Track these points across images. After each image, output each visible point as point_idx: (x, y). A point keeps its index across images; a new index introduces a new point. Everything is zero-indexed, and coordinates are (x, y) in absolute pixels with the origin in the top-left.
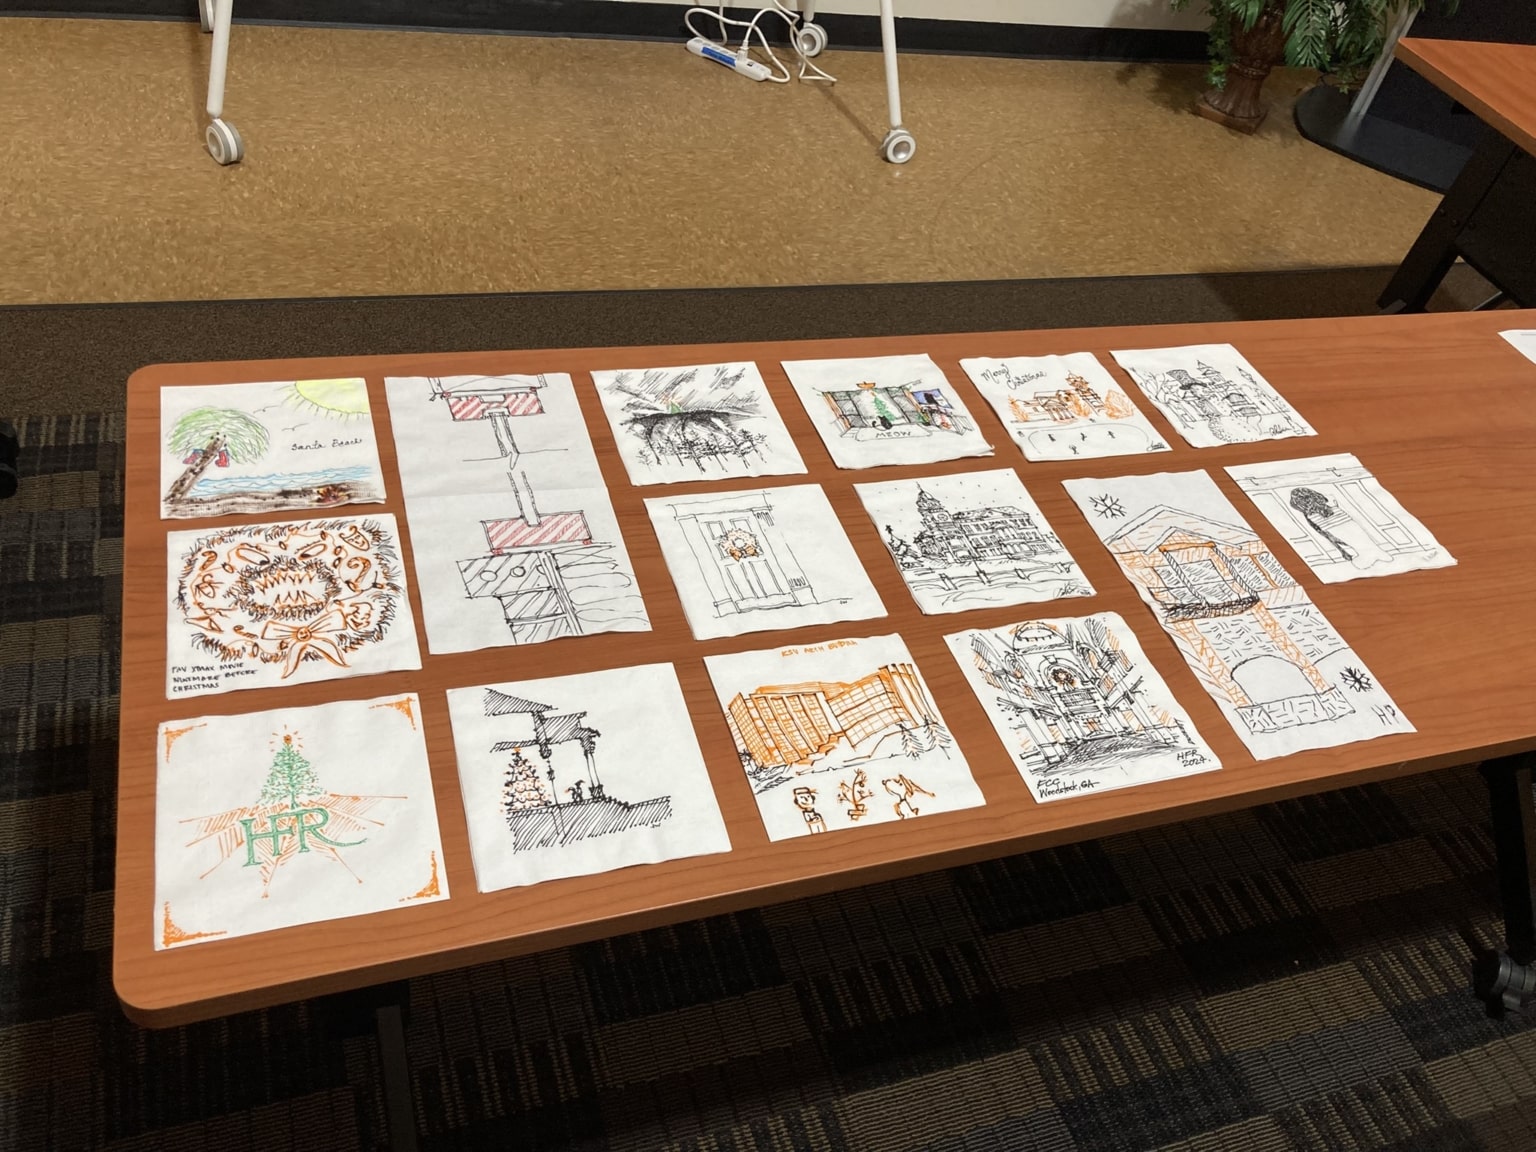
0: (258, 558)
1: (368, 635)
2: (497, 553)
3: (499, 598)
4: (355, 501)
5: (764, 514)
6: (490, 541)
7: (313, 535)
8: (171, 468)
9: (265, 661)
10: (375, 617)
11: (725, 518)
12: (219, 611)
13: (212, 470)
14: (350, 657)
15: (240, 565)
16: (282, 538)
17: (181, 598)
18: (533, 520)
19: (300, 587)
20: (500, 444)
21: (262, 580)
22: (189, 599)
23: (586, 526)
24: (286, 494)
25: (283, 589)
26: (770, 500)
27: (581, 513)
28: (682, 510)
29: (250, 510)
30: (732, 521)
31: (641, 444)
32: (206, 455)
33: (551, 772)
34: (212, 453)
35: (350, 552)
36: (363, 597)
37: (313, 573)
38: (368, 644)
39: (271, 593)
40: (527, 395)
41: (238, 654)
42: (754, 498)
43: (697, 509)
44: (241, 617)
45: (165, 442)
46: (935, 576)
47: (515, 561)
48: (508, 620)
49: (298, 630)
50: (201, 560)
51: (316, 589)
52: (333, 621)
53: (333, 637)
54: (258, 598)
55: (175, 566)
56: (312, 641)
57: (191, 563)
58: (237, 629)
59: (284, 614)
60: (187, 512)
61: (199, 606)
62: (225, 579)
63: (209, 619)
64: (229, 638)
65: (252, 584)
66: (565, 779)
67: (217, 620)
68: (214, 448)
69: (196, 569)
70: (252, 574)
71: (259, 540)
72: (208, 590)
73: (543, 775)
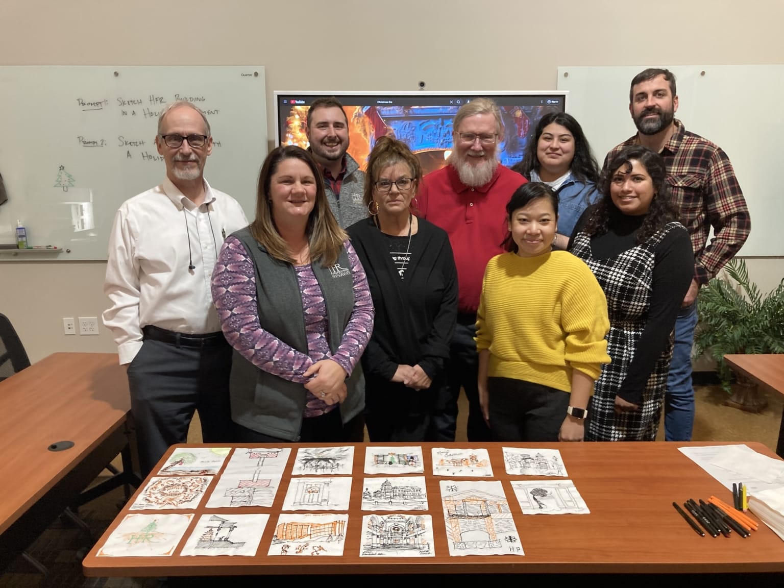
0: (171, 483)
1: (188, 501)
2: (239, 487)
3: (233, 497)
4: (208, 473)
5: (328, 484)
6: (240, 484)
8: (167, 464)
9: (158, 504)
10: (192, 497)
11: (313, 485)
12: (154, 494)
13: (177, 466)
14: (179, 505)
15: (166, 484)
16: (181, 480)
17: (147, 490)
18: (255, 481)
19: (177, 490)
20: (258, 464)
21: (169, 488)
22: (148, 491)
23: (270, 483)
24: (192, 471)
25: (172, 490)
26: (332, 480)
27: (271, 480)
28: (301, 481)
29: (180, 474)
30: (316, 485)
31: (301, 465)
32: (178, 462)
33: (217, 534)
34: (180, 462)
35: (196, 484)
36: (192, 493)
37: (183, 487)
38: (186, 503)
39: (169, 491)
40: (275, 453)
41: (152, 502)
42: (327, 480)
43: (307, 481)
44: (159, 496)
45: (170, 458)
46: (374, 501)
47: (243, 489)
48: (231, 502)
49: (170, 499)
50: (157, 483)
51: (181, 490)
52: (181, 497)
53: (178, 501)
54: (165, 492)
55: (150, 484)
56: (173, 501)
57: (154, 483)
58: (156, 497)
59: (169, 495)
60: (164, 474)
61: (150, 492)
62: (160, 487)
63: (150, 495)
64: (152, 499)
65: (166, 489)
66: (220, 536)
67: (152, 495)
68: (181, 461)
69: (155, 485)
70: (168, 487)
71: (175, 480)
72: (154, 489)
73: (214, 534)
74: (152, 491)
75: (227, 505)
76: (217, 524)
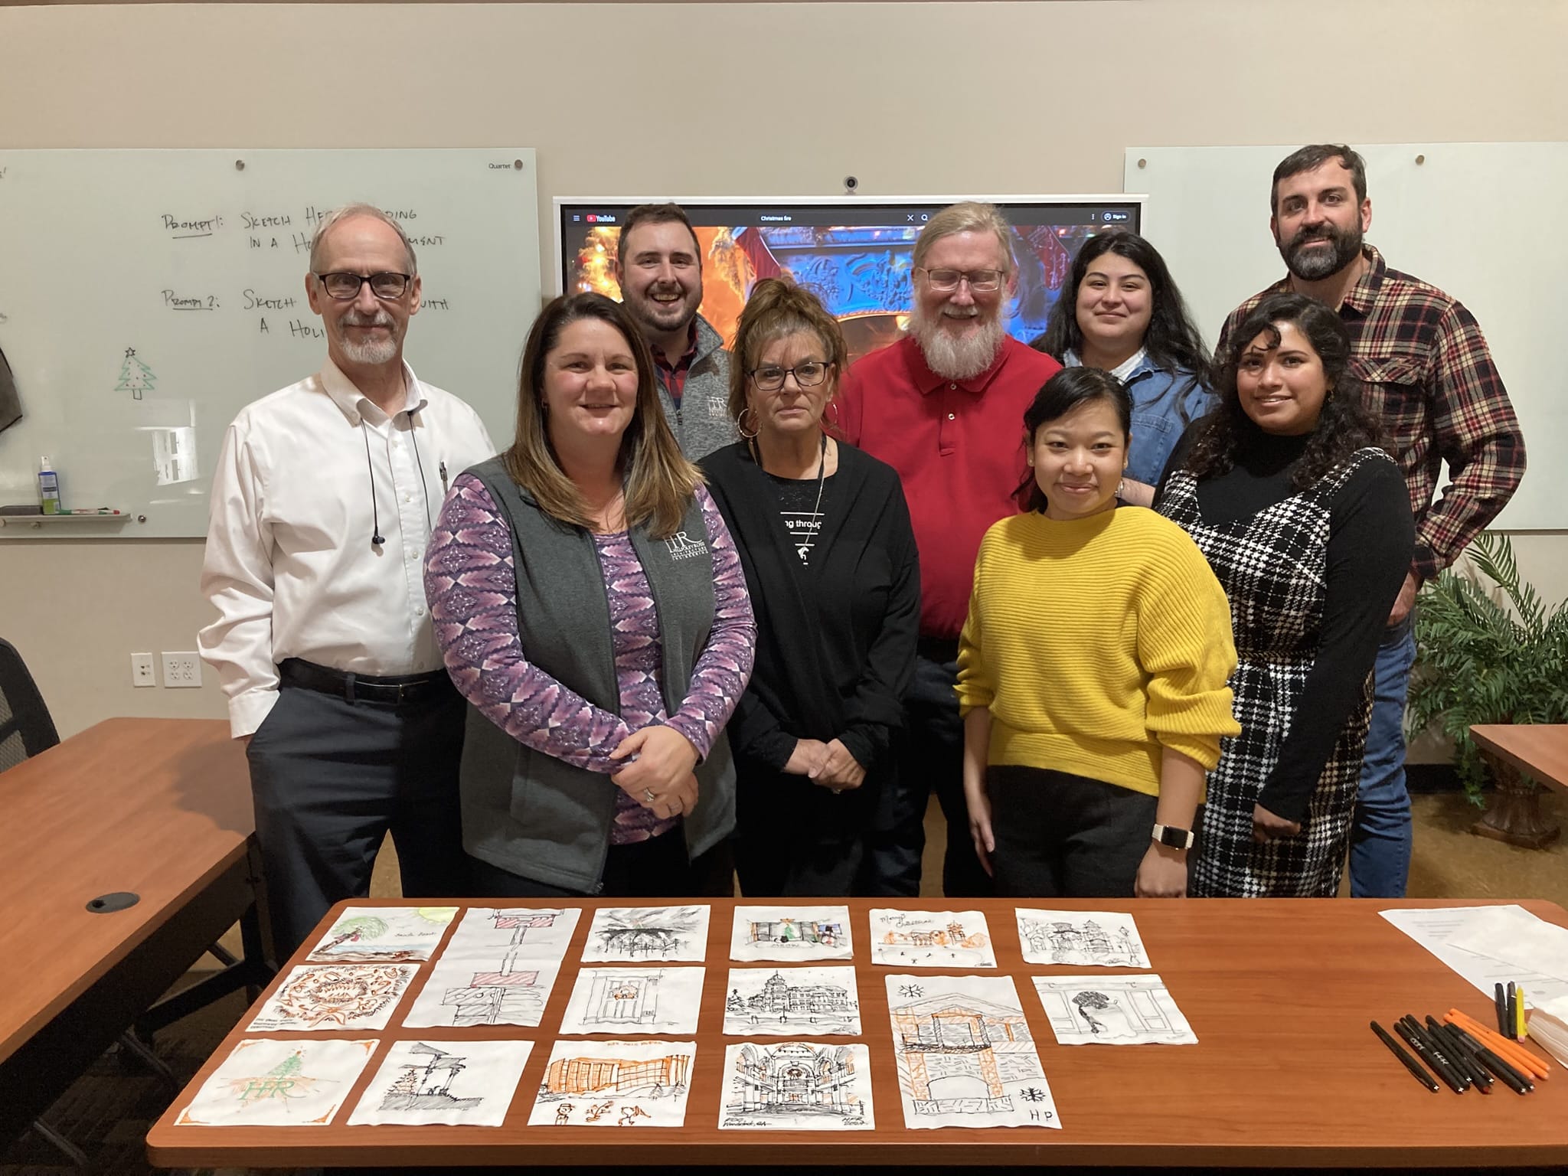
0: (333, 978)
1: (367, 1013)
2: (473, 986)
3: (459, 1006)
4: (411, 958)
5: (655, 981)
6: (474, 981)
7: (371, 970)
8: (327, 939)
9: (305, 1019)
10: (376, 1006)
11: (626, 982)
12: (297, 999)
13: (348, 942)
14: (348, 1021)
15: (323, 980)
16: (353, 971)
17: (283, 992)
18: (505, 973)
19: (346, 991)
20: (514, 939)
21: (329, 987)
22: (286, 993)
23: (535, 978)
24: (376, 954)
25: (336, 992)
26: (663, 973)
27: (538, 972)
28: (600, 974)
30: (630, 982)
31: (602, 942)
32: (349, 936)
33: (425, 1080)
34: (354, 935)
35: (385, 978)
36: (376, 998)
37: (358, 986)
38: (363, 1016)
39: (329, 993)
40: (548, 918)
41: (293, 1016)
42: (654, 972)
43: (612, 974)
44: (308, 1003)
45: (333, 928)
46: (750, 1016)
47: (481, 991)
48: (456, 1017)
49: (331, 1008)
50: (306, 976)
51: (353, 992)
52: (354, 1006)
53: (347, 1013)
54: (321, 995)
55: (290, 978)
56: (335, 1014)
57: (298, 978)
58: (301, 1006)
59: (329, 1002)
60: (321, 958)
61: (290, 995)
62: (311, 985)
63: (290, 1001)
64: (294, 1009)
65: (323, 988)
66: (430, 1084)
67: (294, 1001)
68: (354, 933)
69: (300, 981)
70: (326, 984)
71: (341, 971)
72: (299, 989)
73: (419, 1081)
74: (294, 993)
75: (447, 1022)
76: (426, 1059)
